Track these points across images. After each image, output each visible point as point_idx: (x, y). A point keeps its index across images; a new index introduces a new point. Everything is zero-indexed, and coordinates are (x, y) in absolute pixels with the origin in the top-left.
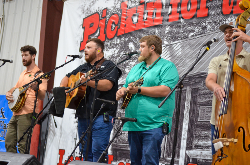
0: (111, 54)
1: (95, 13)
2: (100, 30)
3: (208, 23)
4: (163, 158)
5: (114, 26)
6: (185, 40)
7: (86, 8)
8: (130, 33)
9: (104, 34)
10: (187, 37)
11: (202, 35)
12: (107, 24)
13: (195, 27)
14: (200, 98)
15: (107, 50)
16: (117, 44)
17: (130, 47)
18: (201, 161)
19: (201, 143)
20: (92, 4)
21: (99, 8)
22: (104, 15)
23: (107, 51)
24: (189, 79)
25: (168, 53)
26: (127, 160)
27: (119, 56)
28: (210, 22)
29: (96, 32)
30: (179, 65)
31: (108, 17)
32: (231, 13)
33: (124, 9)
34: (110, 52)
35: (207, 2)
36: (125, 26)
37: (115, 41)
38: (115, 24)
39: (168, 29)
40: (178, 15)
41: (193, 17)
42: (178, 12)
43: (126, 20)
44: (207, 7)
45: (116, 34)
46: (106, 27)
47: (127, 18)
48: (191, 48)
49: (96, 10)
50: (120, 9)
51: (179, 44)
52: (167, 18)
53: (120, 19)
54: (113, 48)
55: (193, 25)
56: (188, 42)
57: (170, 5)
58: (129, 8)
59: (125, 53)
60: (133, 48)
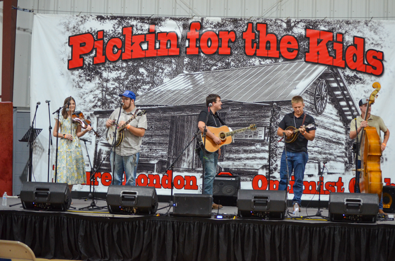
0: (116, 77)
1: (86, 33)
2: (96, 51)
3: (232, 60)
4: (192, 169)
5: (116, 50)
6: (208, 72)
7: (71, 26)
8: (141, 59)
9: (103, 55)
10: (210, 70)
11: (226, 70)
12: (106, 46)
13: (218, 62)
14: (229, 121)
16: (122, 68)
17: (141, 72)
18: (234, 169)
19: (232, 156)
20: (80, 23)
21: (91, 28)
22: (100, 36)
23: (109, 73)
25: (189, 81)
26: (149, 172)
27: (127, 79)
28: (234, 60)
29: (91, 52)
30: (203, 93)
31: (106, 40)
32: (255, 55)
33: (128, 35)
34: (114, 74)
35: (228, 42)
36: (132, 51)
37: (119, 64)
38: (117, 48)
39: (186, 60)
40: (197, 49)
41: (215, 53)
42: (196, 47)
43: (132, 45)
44: (229, 47)
45: (120, 58)
46: (104, 49)
47: (132, 44)
48: (214, 79)
49: (88, 31)
50: (123, 34)
51: (201, 75)
52: (184, 50)
53: (123, 43)
54: (118, 71)
55: (215, 60)
56: (211, 74)
57: (187, 39)
58: (135, 35)
59: (135, 77)
60: (146, 73)
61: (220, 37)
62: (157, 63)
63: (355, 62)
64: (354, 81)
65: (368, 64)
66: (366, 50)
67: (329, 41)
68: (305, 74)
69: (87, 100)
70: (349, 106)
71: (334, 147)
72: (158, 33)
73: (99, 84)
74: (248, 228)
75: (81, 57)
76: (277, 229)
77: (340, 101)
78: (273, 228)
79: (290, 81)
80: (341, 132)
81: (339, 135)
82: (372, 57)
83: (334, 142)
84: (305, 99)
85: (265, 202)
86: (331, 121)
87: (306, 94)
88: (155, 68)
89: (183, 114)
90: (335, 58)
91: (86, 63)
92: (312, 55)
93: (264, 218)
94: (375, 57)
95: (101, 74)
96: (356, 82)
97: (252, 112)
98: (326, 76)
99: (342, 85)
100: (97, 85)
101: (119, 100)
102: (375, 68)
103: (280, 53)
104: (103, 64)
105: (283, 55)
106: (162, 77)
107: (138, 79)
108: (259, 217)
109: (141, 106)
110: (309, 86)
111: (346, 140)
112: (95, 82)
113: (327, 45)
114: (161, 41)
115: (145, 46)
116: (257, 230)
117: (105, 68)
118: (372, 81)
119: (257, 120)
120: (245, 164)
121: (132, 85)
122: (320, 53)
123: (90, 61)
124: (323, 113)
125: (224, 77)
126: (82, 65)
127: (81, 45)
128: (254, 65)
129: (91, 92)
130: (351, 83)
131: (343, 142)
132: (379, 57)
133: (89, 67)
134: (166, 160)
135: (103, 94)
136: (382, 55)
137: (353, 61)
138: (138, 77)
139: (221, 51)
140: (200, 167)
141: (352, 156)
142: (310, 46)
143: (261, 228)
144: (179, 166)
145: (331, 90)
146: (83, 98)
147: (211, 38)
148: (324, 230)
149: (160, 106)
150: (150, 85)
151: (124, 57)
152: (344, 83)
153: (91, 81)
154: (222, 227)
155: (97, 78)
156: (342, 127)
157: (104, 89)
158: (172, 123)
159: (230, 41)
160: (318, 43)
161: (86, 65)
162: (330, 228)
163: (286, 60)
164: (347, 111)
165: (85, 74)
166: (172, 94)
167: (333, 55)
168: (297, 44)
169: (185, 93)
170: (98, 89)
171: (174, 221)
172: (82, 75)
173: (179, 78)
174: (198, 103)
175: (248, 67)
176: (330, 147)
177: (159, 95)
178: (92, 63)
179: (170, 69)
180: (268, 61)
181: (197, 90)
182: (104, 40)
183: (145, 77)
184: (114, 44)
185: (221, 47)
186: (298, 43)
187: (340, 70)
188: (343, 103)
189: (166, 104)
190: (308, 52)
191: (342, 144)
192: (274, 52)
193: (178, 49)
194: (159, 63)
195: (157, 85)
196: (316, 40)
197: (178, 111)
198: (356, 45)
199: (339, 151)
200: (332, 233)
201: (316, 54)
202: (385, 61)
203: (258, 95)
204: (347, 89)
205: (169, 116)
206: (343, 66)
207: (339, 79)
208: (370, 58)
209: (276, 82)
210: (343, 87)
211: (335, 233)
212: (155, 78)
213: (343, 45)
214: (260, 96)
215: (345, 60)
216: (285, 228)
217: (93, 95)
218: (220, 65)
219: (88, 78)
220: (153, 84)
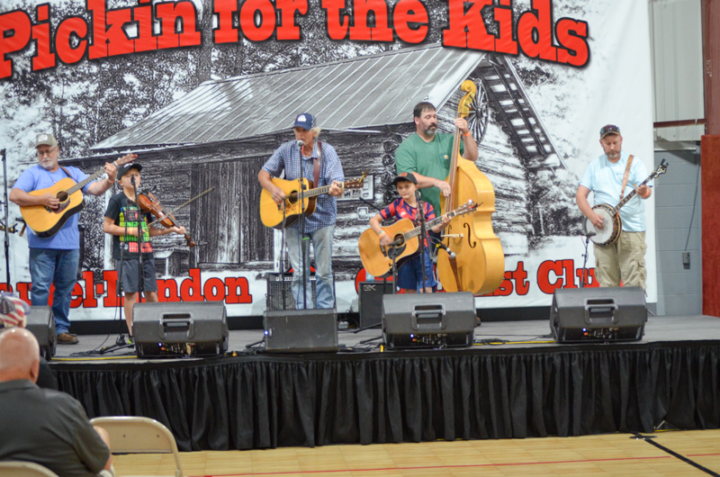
0: (80, 93)
1: (13, 11)
2: (36, 45)
3: (303, 50)
4: (239, 263)
5: (76, 41)
6: (259, 74)
8: (126, 57)
9: (51, 52)
10: (261, 70)
11: (293, 69)
12: (55, 35)
13: (277, 54)
15: (64, 85)
16: (91, 75)
17: (127, 82)
22: (43, 16)
23: (66, 87)
24: (276, 138)
25: (224, 95)
27: (101, 96)
28: (308, 50)
29: (27, 47)
30: (252, 116)
31: (56, 22)
32: (347, 38)
33: (99, 11)
34: (75, 89)
35: (295, 16)
36: (107, 42)
37: (84, 67)
38: (78, 37)
39: (215, 54)
40: (235, 32)
41: (270, 39)
42: (234, 27)
43: (106, 30)
44: (296, 24)
45: (86, 55)
46: (52, 41)
47: (108, 27)
48: (272, 88)
49: (18, 5)
50: (87, 10)
51: (245, 81)
52: (211, 35)
53: (90, 27)
54: (83, 81)
55: (271, 51)
56: (264, 78)
57: (214, 13)
58: (112, 10)
59: (116, 92)
60: (137, 83)
61: (278, 7)
62: (158, 62)
63: (536, 43)
64: (536, 78)
65: (561, 46)
66: (556, 20)
67: (486, 6)
68: (443, 71)
69: (25, 142)
70: (529, 126)
71: (506, 205)
72: (157, 4)
73: (46, 109)
74: (410, 367)
75: (6, 58)
76: (463, 364)
77: (512, 118)
78: (456, 363)
79: (415, 84)
80: (517, 176)
81: (514, 183)
82: (566, 33)
83: (505, 196)
84: (447, 118)
85: (437, 315)
86: (497, 156)
87: (447, 109)
88: (155, 72)
89: (215, 159)
90: (498, 37)
91: (19, 69)
92: (454, 35)
93: (436, 345)
94: (572, 33)
95: (49, 89)
96: (539, 81)
97: (348, 148)
98: (484, 72)
99: (513, 87)
100: (43, 112)
101: (88, 139)
102: (572, 53)
103: (394, 32)
104: (52, 69)
105: (400, 35)
106: (170, 90)
107: (122, 96)
108: (425, 344)
109: (132, 148)
110: (452, 93)
111: (527, 191)
112: (38, 106)
113: (482, 13)
114: (163, 20)
115: (132, 31)
116: (427, 370)
117: (56, 77)
118: (569, 77)
119: (358, 163)
120: (340, 249)
121: (113, 108)
122: (469, 28)
123: (26, 65)
124: (482, 143)
125: (290, 83)
126: (10, 74)
127: (5, 35)
128: (346, 57)
129: (31, 125)
130: (530, 84)
131: (522, 195)
132: (579, 31)
133: (24, 77)
134: (188, 248)
135: (54, 128)
136: (585, 28)
137: (532, 42)
138: (122, 92)
139: (281, 33)
140: (254, 259)
141: (539, 221)
142: (450, 16)
143: (435, 364)
144: (212, 261)
145: (493, 99)
146: (16, 138)
147: (261, 9)
148: (551, 359)
149: (169, 145)
150: (148, 106)
151: (93, 54)
152: (517, 85)
153: (29, 105)
154: (360, 366)
155: (42, 97)
156: (518, 167)
157: (57, 119)
158: (195, 177)
159: (297, 14)
160: (466, 10)
161: (18, 73)
162: (562, 356)
163: (407, 44)
164: (525, 136)
165: (17, 91)
166: (192, 122)
167: (495, 31)
168: (425, 14)
169: (216, 118)
170: (44, 118)
171: (268, 363)
172: (12, 94)
173: (204, 89)
174: (243, 137)
175: (336, 62)
176: (497, 206)
177: (166, 125)
178: (29, 69)
179: (185, 73)
180: (373, 49)
181: (239, 111)
182: (50, 24)
183: (137, 91)
184: (71, 29)
185: (280, 25)
186: (428, 12)
187: (508, 60)
188: (518, 122)
189: (180, 142)
190: (448, 28)
191: (520, 199)
192: (382, 31)
193: (198, 34)
194: (162, 63)
195: (161, 106)
196: (462, 5)
197: (205, 154)
198: (537, 11)
199: (515, 213)
200: (567, 365)
201: (463, 30)
202: (592, 39)
203: (357, 114)
204: (523, 95)
205: (188, 164)
206: (514, 51)
207: (507, 76)
208: (563, 33)
209: (390, 88)
210: (517, 91)
211: (573, 364)
212: (157, 91)
213: (512, 12)
214: (361, 116)
215: (517, 40)
216: (480, 360)
217: (36, 131)
218: (280, 60)
219: (23, 98)
220: (153, 103)
